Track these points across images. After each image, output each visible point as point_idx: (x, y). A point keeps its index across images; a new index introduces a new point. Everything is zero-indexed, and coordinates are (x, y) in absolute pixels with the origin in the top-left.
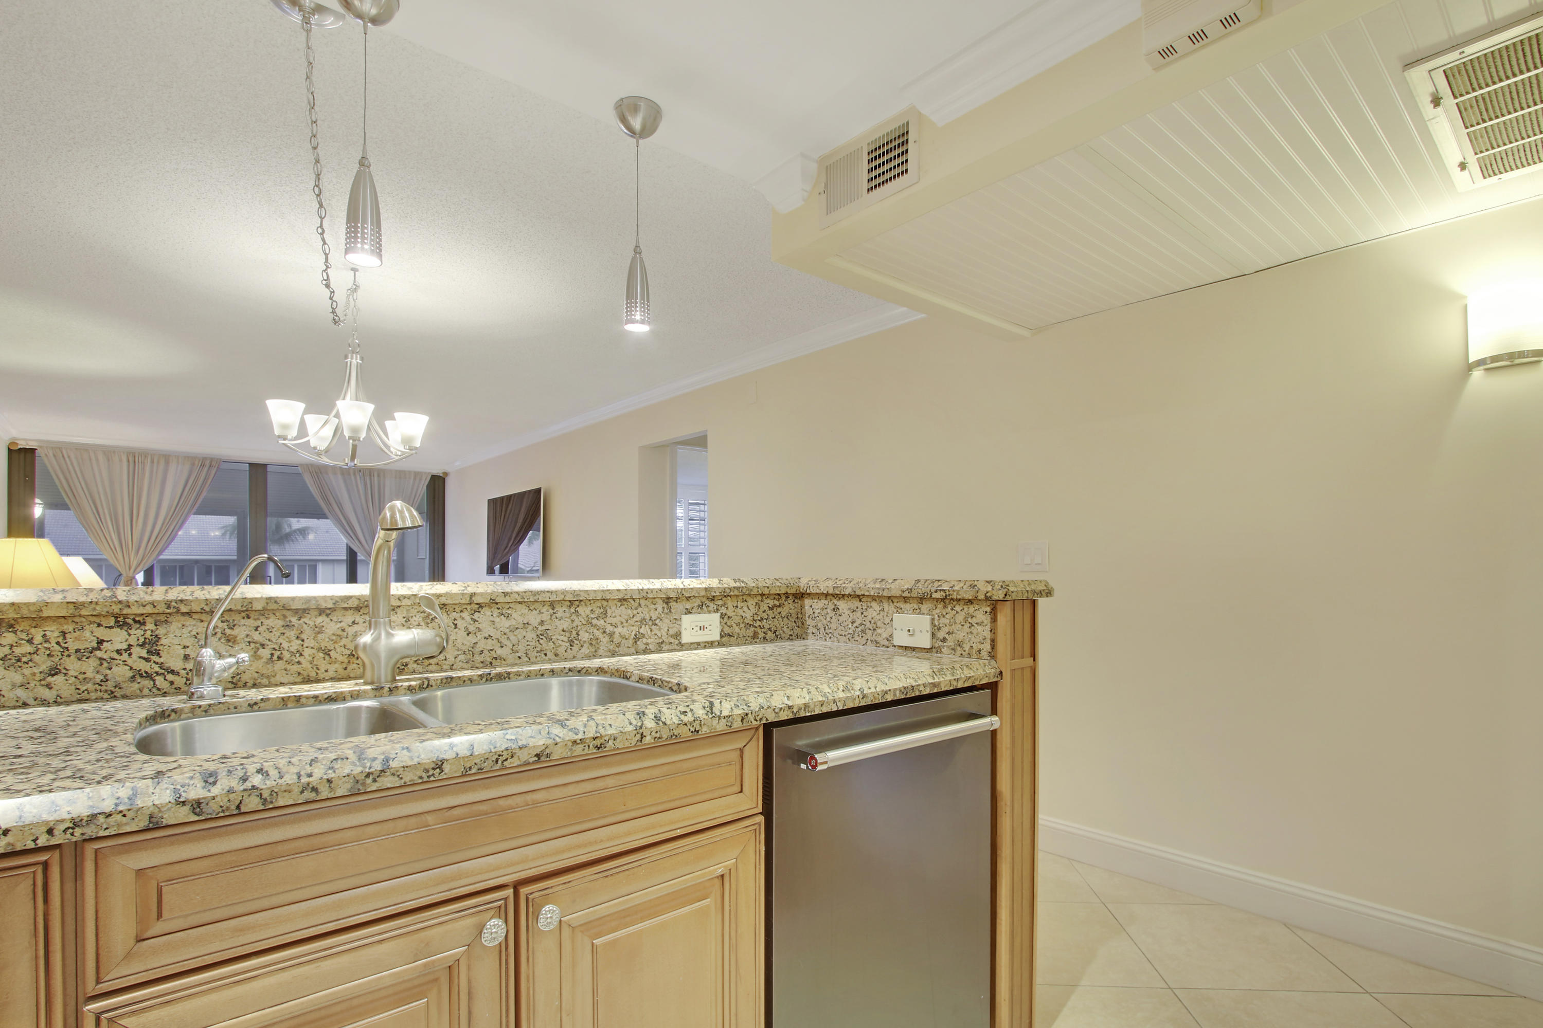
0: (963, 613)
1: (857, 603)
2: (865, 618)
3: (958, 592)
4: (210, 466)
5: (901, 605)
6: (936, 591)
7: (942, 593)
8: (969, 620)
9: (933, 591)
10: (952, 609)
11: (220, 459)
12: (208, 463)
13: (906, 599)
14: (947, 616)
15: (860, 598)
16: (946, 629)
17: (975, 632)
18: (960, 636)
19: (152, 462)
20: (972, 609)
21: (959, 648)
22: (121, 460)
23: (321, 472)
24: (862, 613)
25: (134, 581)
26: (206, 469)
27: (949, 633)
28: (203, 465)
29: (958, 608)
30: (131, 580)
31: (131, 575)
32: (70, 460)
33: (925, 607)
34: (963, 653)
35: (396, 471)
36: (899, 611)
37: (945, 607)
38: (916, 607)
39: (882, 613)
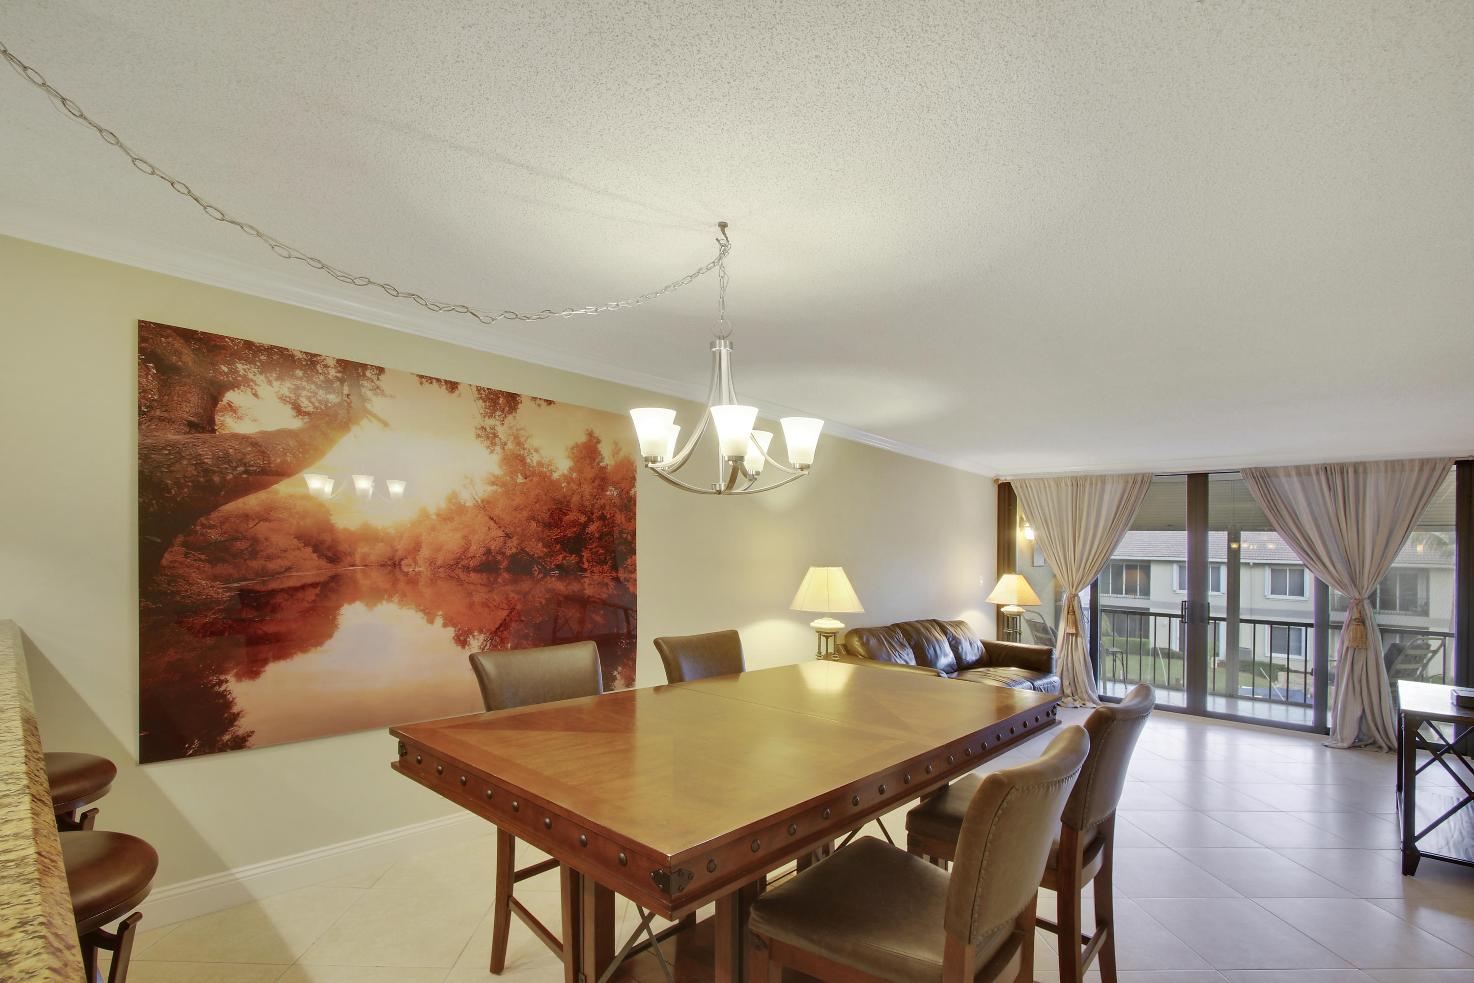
4: (1142, 482)
11: (1152, 474)
12: (1139, 480)
19: (1091, 484)
22: (1067, 485)
23: (1269, 477)
25: (1076, 598)
26: (1138, 485)
28: (1135, 482)
30: (1074, 597)
31: (1074, 592)
32: (1032, 490)
35: (1386, 462)
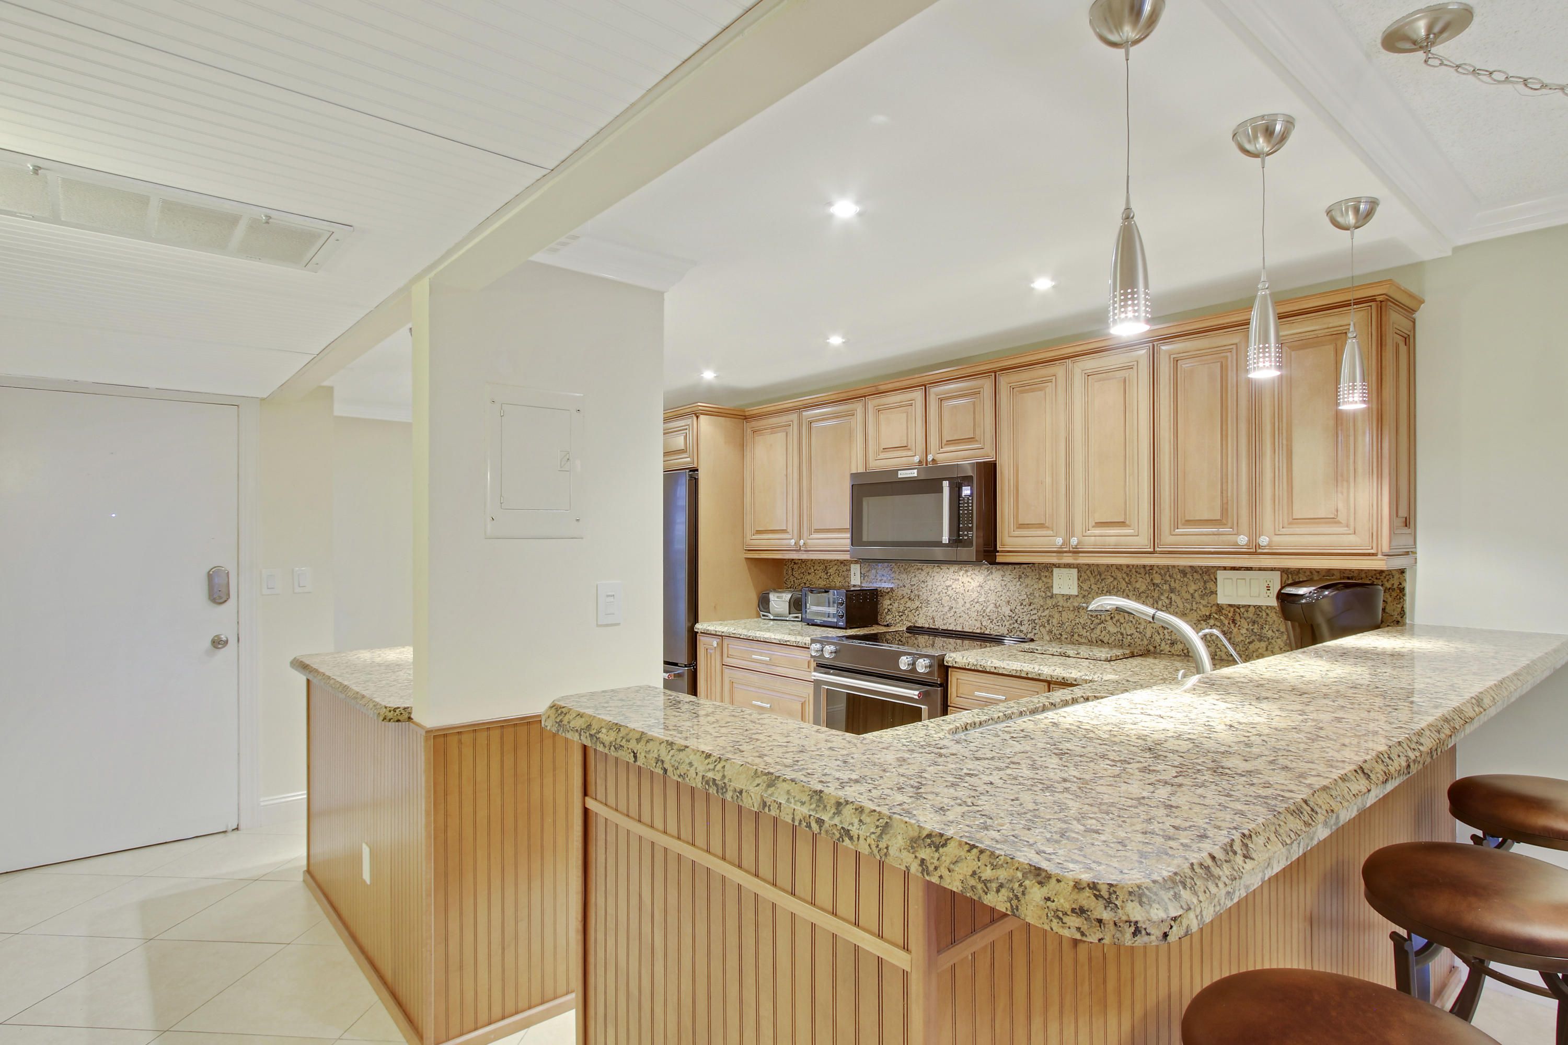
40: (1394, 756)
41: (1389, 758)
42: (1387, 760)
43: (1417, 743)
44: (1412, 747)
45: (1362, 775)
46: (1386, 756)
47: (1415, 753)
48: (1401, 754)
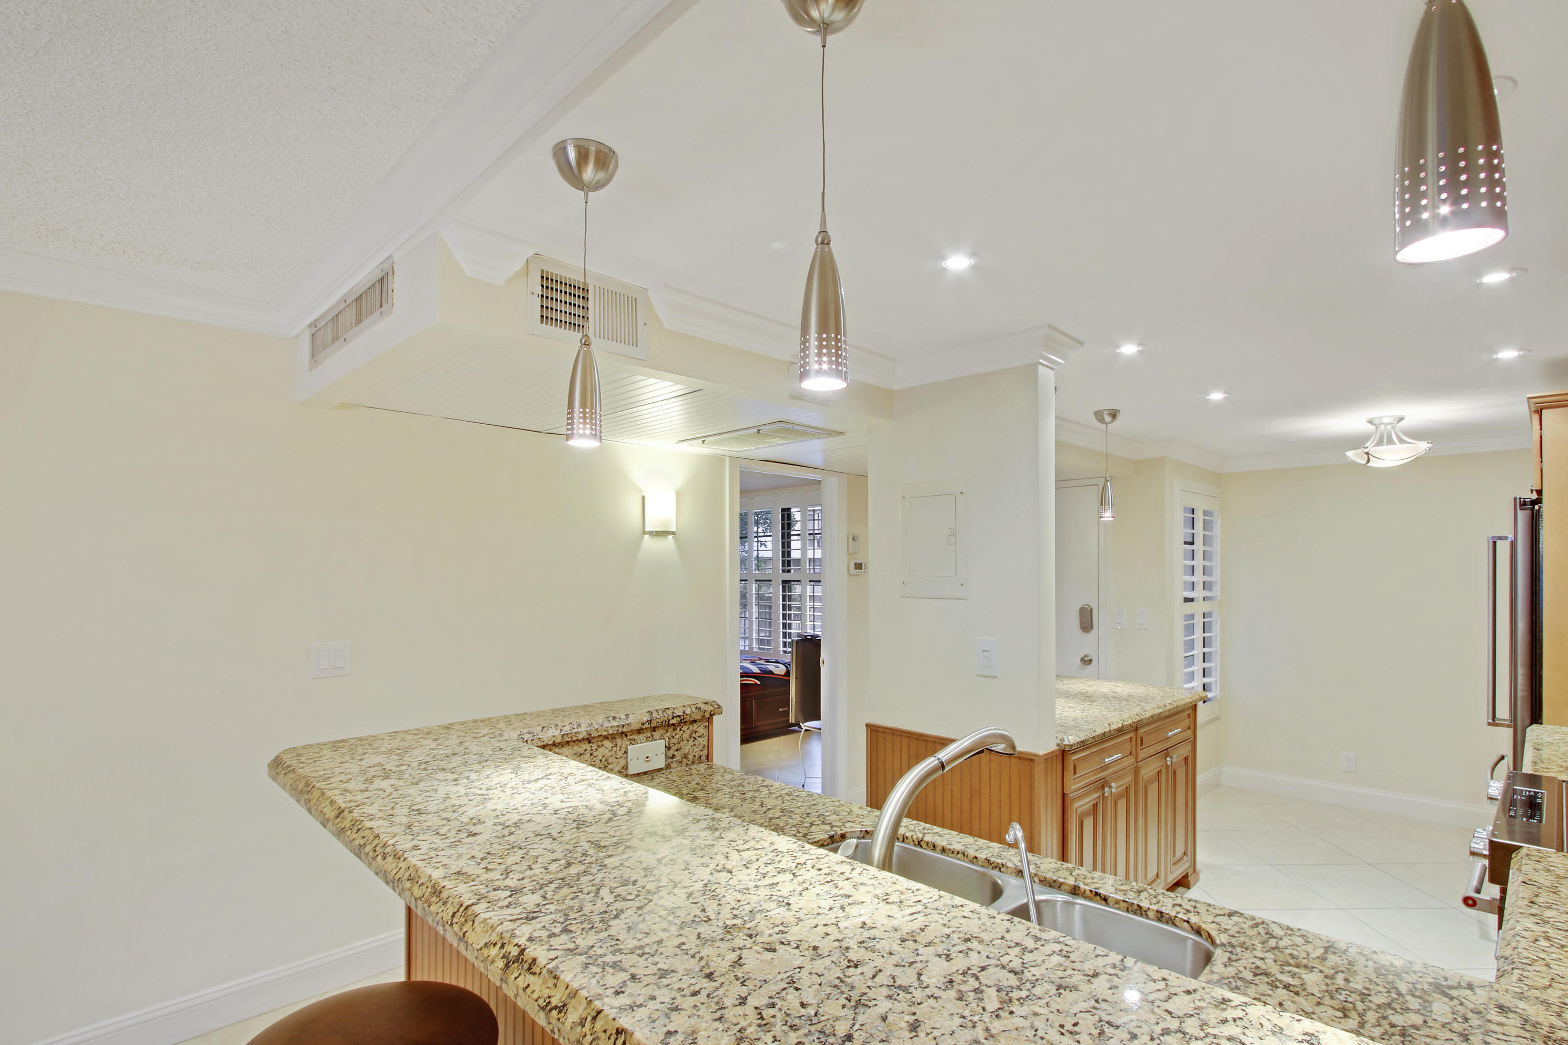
0: (689, 731)
1: (588, 746)
2: (594, 759)
3: (690, 715)
5: (635, 737)
6: (673, 718)
7: (678, 719)
8: (694, 735)
9: (670, 718)
10: (680, 730)
13: (639, 731)
14: (676, 737)
15: (589, 740)
16: (675, 748)
17: (697, 744)
18: (686, 749)
20: (695, 726)
21: (685, 760)
24: (591, 755)
27: (677, 750)
29: (685, 728)
33: (656, 734)
34: (688, 762)
36: (633, 742)
37: (675, 729)
38: (649, 735)
39: (614, 749)
40: (361, 833)
41: (358, 830)
42: (356, 828)
43: (384, 853)
44: (377, 848)
45: (338, 812)
46: (359, 827)
47: (371, 852)
48: (366, 839)
